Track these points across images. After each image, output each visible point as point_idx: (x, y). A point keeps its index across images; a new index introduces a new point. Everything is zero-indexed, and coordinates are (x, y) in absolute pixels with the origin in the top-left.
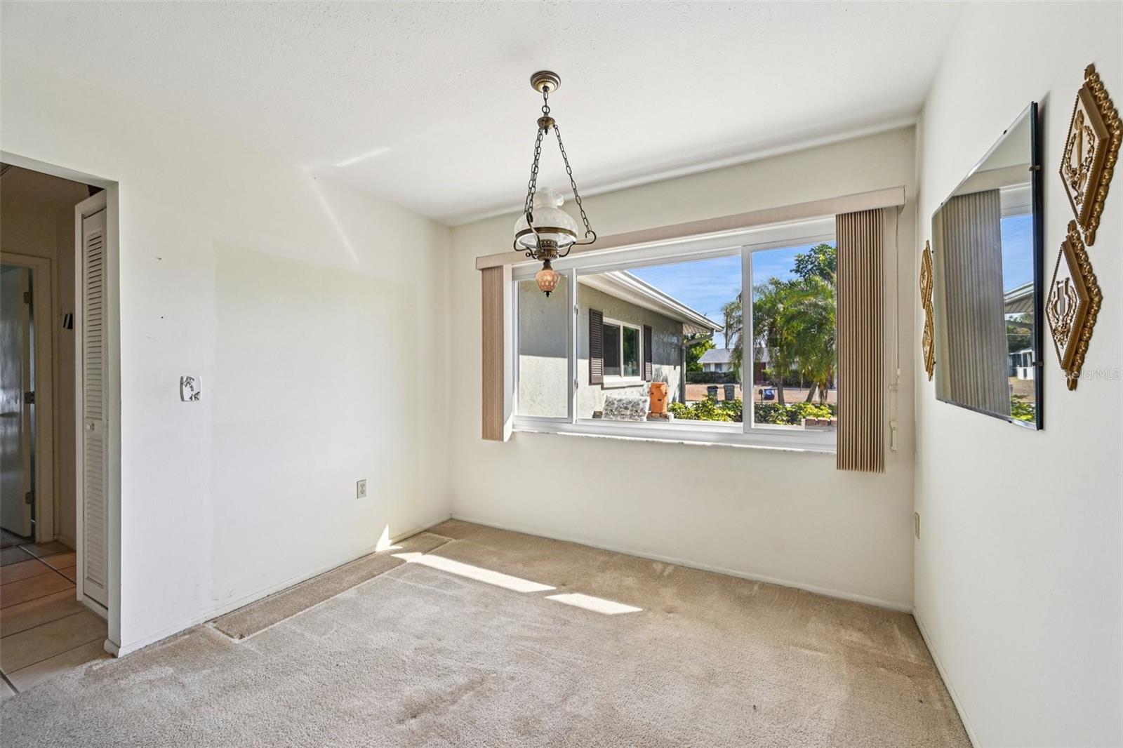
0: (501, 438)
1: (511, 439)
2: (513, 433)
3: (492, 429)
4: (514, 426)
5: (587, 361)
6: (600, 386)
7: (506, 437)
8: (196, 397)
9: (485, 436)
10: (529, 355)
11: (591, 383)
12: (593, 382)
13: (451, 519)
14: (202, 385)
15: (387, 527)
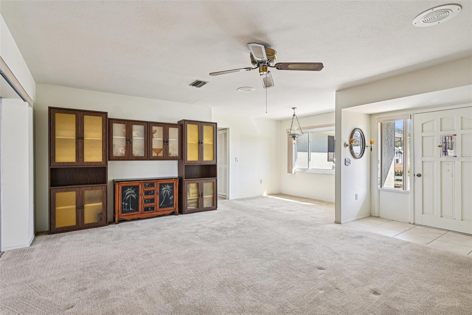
0: (292, 173)
1: (294, 173)
2: (295, 172)
3: (290, 171)
4: (295, 170)
5: (327, 153)
6: (333, 162)
7: (293, 172)
8: (237, 161)
9: (288, 173)
10: (303, 152)
11: (328, 160)
12: (329, 160)
13: (280, 193)
14: (238, 159)
15: (266, 191)
